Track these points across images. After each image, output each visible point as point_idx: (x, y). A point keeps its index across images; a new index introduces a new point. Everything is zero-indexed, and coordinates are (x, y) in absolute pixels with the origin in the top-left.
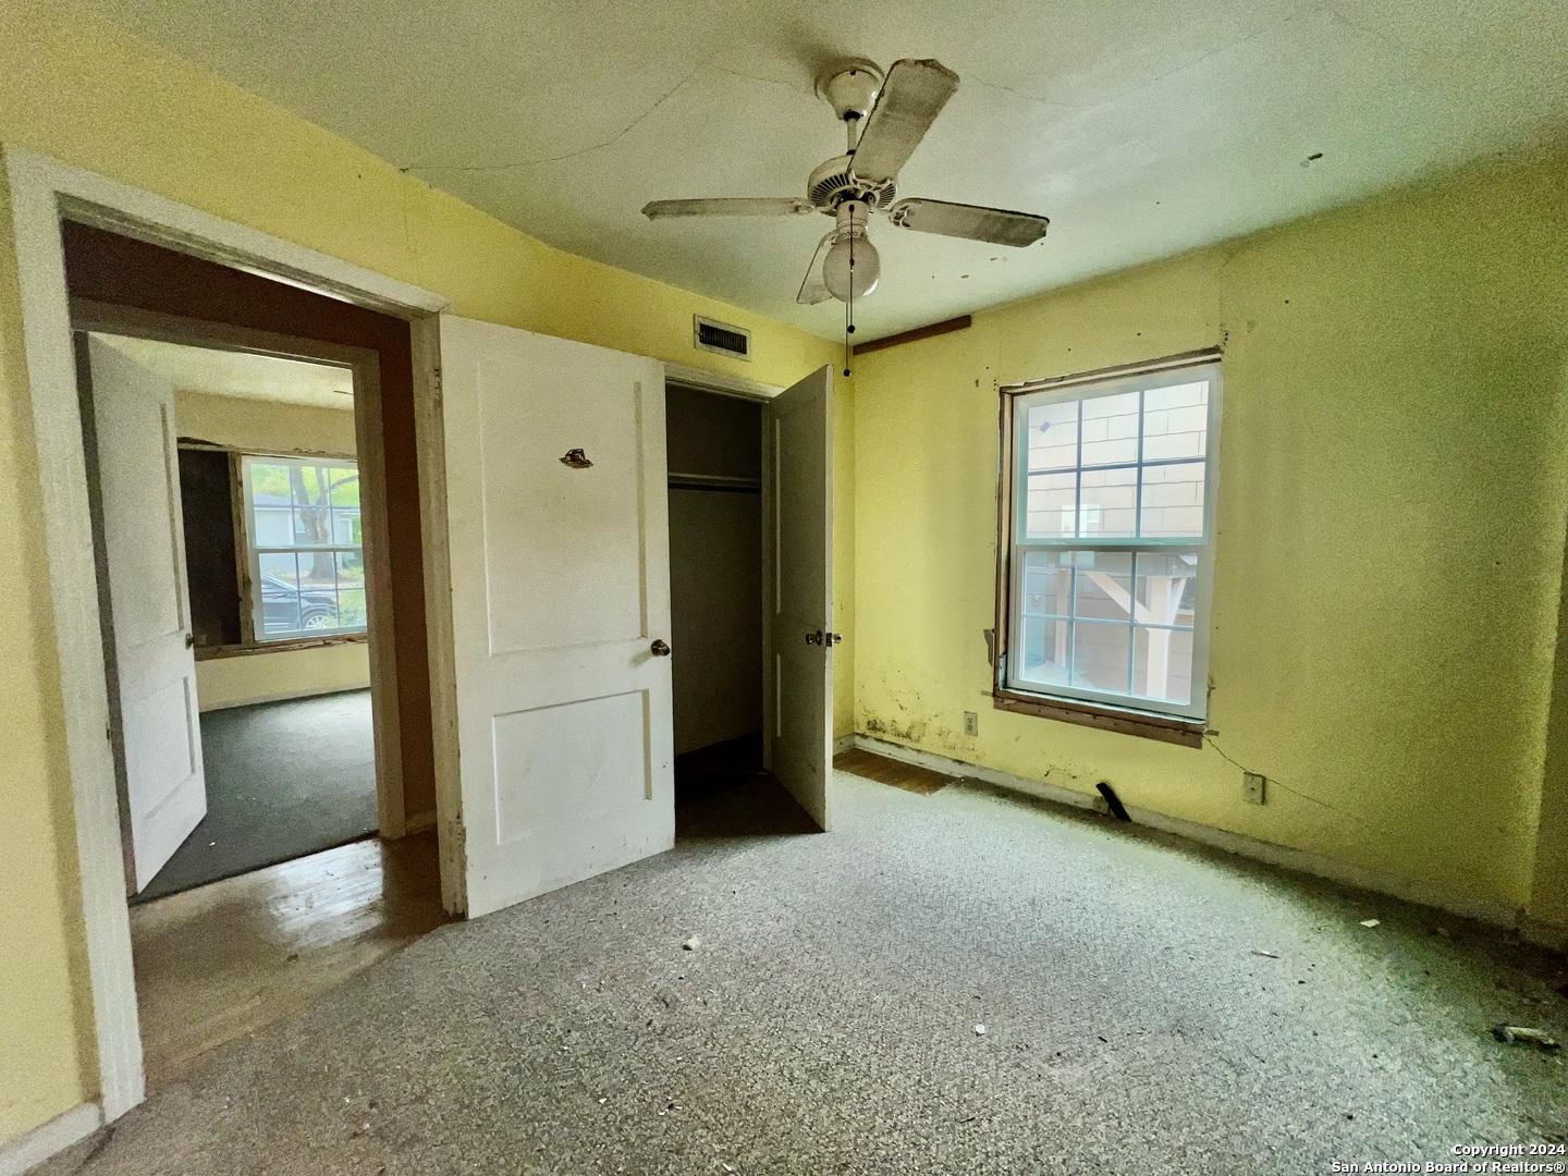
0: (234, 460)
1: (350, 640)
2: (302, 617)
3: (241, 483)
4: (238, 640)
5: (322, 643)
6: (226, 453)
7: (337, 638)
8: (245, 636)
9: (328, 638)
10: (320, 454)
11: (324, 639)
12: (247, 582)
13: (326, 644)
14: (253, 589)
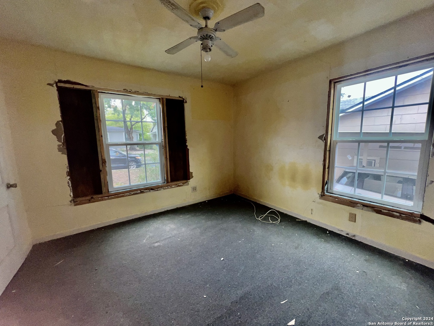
0: (94, 95)
1: (152, 189)
2: (128, 162)
3: (98, 108)
4: (101, 192)
5: (140, 192)
6: (90, 91)
7: (146, 189)
8: (104, 190)
9: (142, 189)
10: (137, 93)
11: (140, 190)
12: (104, 162)
13: (142, 192)
14: (107, 165)
